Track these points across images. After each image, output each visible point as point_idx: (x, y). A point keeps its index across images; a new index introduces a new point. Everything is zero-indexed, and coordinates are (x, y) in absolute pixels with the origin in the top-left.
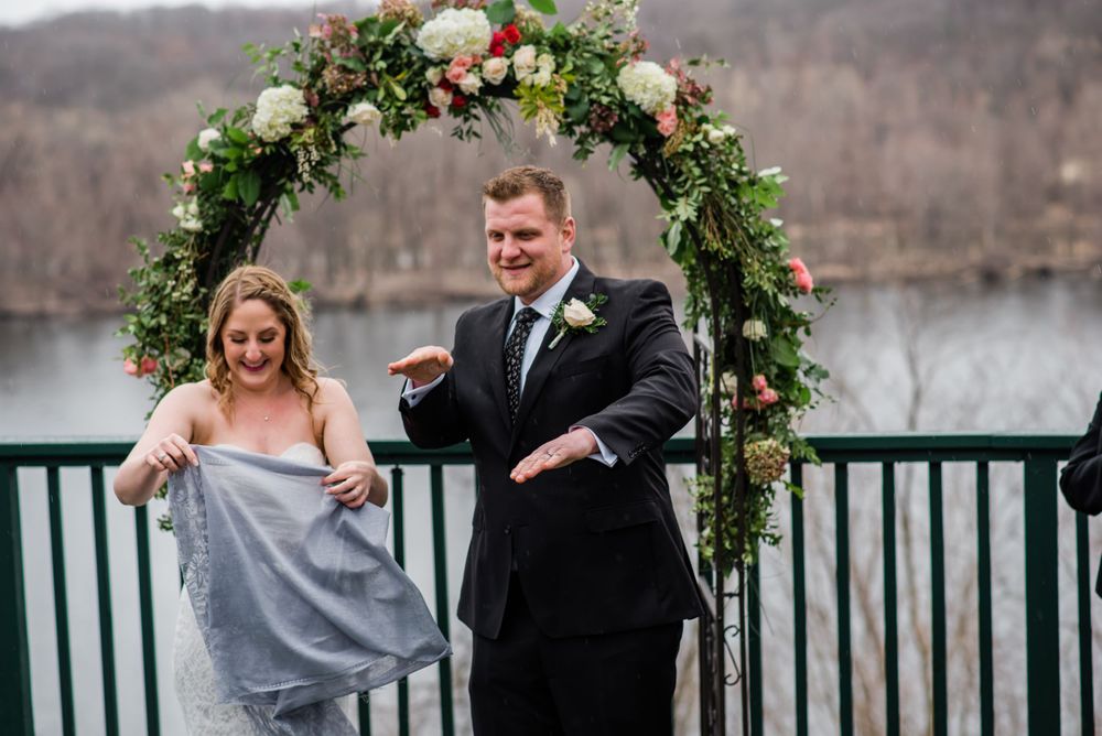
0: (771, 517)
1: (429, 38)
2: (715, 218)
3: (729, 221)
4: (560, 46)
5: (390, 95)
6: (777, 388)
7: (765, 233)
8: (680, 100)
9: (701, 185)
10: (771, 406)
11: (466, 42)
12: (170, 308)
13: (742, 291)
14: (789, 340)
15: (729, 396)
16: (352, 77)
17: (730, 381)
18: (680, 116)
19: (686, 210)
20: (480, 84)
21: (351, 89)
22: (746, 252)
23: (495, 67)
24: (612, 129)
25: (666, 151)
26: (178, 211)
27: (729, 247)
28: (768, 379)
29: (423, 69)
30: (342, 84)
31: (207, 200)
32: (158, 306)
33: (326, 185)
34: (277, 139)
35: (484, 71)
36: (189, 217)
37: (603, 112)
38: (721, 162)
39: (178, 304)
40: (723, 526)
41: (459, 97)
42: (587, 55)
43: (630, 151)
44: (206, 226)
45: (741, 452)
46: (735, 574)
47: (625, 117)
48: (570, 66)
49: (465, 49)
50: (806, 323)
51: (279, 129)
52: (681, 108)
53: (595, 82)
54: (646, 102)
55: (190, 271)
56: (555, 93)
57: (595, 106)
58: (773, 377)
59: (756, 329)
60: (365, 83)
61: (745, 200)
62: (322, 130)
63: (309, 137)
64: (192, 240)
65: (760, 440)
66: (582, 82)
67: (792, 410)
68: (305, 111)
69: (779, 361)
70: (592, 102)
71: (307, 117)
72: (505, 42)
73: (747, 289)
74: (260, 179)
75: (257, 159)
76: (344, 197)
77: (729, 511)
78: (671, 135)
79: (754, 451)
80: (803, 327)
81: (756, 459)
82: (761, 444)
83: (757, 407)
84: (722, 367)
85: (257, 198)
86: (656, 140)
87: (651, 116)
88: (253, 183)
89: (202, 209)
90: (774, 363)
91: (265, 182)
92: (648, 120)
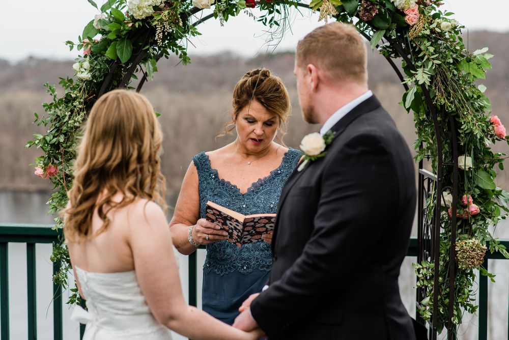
0: (471, 293)
2: (443, 84)
3: (452, 85)
6: (478, 203)
7: (475, 96)
8: (421, 2)
9: (433, 59)
10: (475, 216)
12: (67, 131)
13: (459, 134)
14: (488, 172)
15: (446, 208)
17: (448, 197)
18: (422, 12)
19: (422, 76)
22: (463, 107)
24: (373, 18)
25: (410, 35)
26: (76, 66)
27: (451, 103)
28: (473, 196)
31: (95, 59)
32: (58, 129)
33: (177, 53)
34: (144, 17)
36: (83, 70)
37: (368, 6)
38: (447, 48)
39: (72, 128)
40: (439, 297)
43: (385, 36)
44: (94, 76)
45: (454, 246)
46: (445, 330)
47: (383, 10)
50: (500, 160)
51: (145, 9)
52: (422, 6)
54: (398, 0)
55: (81, 106)
57: (363, 2)
58: (476, 196)
59: (466, 162)
61: (464, 73)
62: (173, 12)
63: (165, 16)
64: (84, 85)
65: (466, 239)
67: (488, 220)
69: (481, 186)
71: (165, 2)
73: (462, 133)
74: (131, 46)
75: (131, 30)
76: (190, 63)
77: (443, 287)
78: (414, 24)
79: (463, 247)
80: (498, 163)
81: (464, 252)
82: (467, 242)
83: (465, 216)
84: (443, 187)
85: (129, 58)
86: (404, 28)
87: (401, 11)
88: (126, 48)
89: (92, 65)
90: (477, 187)
91: (135, 48)
92: (399, 13)
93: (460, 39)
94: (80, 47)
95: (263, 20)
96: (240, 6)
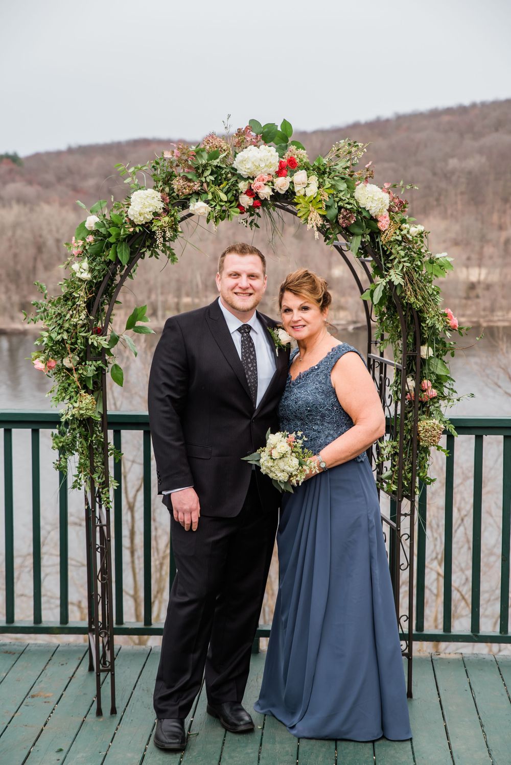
1: (242, 162)
2: (410, 283)
3: (418, 284)
4: (321, 171)
5: (215, 196)
6: (434, 387)
7: (435, 293)
8: (389, 210)
9: (404, 262)
10: (433, 399)
11: (266, 166)
12: (69, 328)
13: (423, 328)
14: (442, 359)
15: (410, 392)
16: (192, 184)
17: (411, 383)
18: (392, 218)
19: (396, 277)
20: (272, 193)
21: (191, 192)
23: (282, 184)
24: (351, 225)
25: (382, 240)
26: (75, 266)
27: (419, 300)
28: (431, 382)
29: (237, 182)
30: (185, 188)
31: (94, 260)
32: (61, 327)
34: (144, 222)
35: (275, 185)
36: (83, 271)
37: (347, 214)
39: (75, 326)
40: (403, 472)
41: (257, 201)
42: (335, 178)
44: (95, 277)
45: (415, 427)
47: (360, 217)
48: (328, 185)
49: (265, 169)
50: (452, 349)
51: (146, 215)
52: (392, 213)
53: (340, 195)
54: (373, 208)
55: (84, 305)
56: (321, 202)
57: (343, 210)
58: (434, 381)
59: (426, 351)
60: (199, 188)
62: (173, 218)
63: (165, 222)
64: (84, 286)
65: (426, 419)
66: (333, 195)
68: (162, 205)
69: (437, 373)
70: (340, 208)
71: (163, 208)
72: (287, 167)
73: (425, 327)
74: (129, 248)
75: (130, 235)
76: (177, 262)
77: (406, 463)
78: (386, 230)
79: (424, 427)
80: (450, 351)
81: (426, 431)
82: (428, 422)
83: (424, 399)
84: (407, 374)
85: (128, 260)
86: (376, 233)
87: (374, 217)
88: (125, 250)
89: (91, 266)
90: (433, 373)
91: (132, 250)
92: (373, 220)
93: (422, 242)
96: (232, 213)
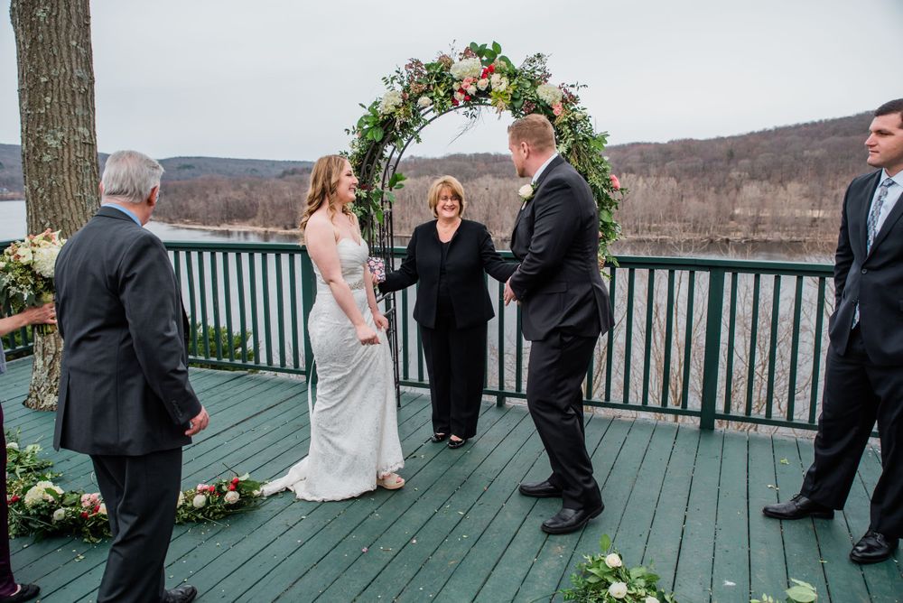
1: (456, 71)
2: (577, 154)
3: (583, 155)
4: (512, 75)
5: (438, 95)
7: (600, 162)
8: (564, 100)
9: (570, 137)
11: (470, 71)
14: (608, 211)
16: (421, 86)
18: (564, 107)
19: (562, 149)
20: (476, 90)
21: (421, 91)
22: (590, 169)
23: (483, 84)
25: (557, 122)
27: (581, 166)
29: (452, 83)
30: (417, 89)
31: (363, 140)
34: (389, 113)
35: (478, 85)
37: (528, 104)
41: (467, 97)
42: (524, 79)
44: (361, 150)
47: (538, 105)
48: (516, 83)
49: (470, 74)
50: (616, 204)
51: (389, 108)
52: (564, 104)
53: (527, 91)
54: (548, 99)
56: (507, 94)
60: (427, 89)
61: (591, 147)
62: (407, 109)
63: (402, 112)
66: (520, 90)
67: (608, 241)
69: (604, 220)
70: (524, 100)
71: (402, 103)
72: (488, 73)
74: (383, 131)
75: (382, 121)
78: (559, 115)
80: (615, 206)
85: (381, 139)
87: (550, 106)
88: (380, 132)
89: (360, 144)
91: (385, 133)
92: (548, 107)
94: (354, 133)
95: (466, 114)
